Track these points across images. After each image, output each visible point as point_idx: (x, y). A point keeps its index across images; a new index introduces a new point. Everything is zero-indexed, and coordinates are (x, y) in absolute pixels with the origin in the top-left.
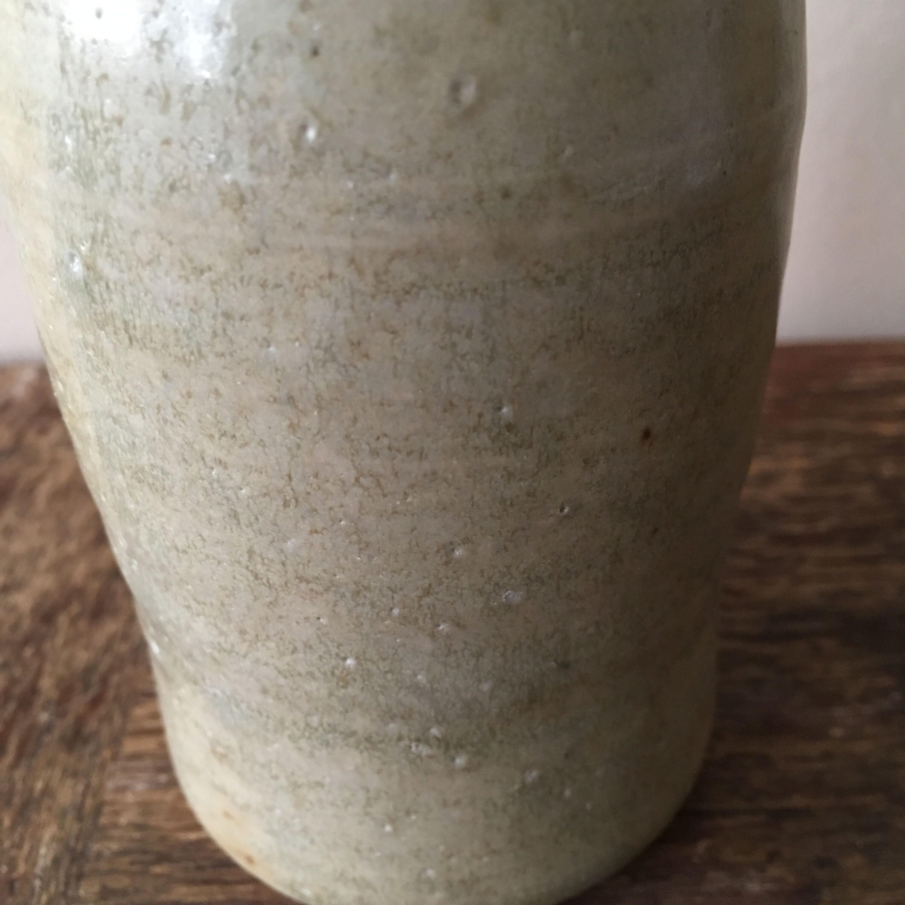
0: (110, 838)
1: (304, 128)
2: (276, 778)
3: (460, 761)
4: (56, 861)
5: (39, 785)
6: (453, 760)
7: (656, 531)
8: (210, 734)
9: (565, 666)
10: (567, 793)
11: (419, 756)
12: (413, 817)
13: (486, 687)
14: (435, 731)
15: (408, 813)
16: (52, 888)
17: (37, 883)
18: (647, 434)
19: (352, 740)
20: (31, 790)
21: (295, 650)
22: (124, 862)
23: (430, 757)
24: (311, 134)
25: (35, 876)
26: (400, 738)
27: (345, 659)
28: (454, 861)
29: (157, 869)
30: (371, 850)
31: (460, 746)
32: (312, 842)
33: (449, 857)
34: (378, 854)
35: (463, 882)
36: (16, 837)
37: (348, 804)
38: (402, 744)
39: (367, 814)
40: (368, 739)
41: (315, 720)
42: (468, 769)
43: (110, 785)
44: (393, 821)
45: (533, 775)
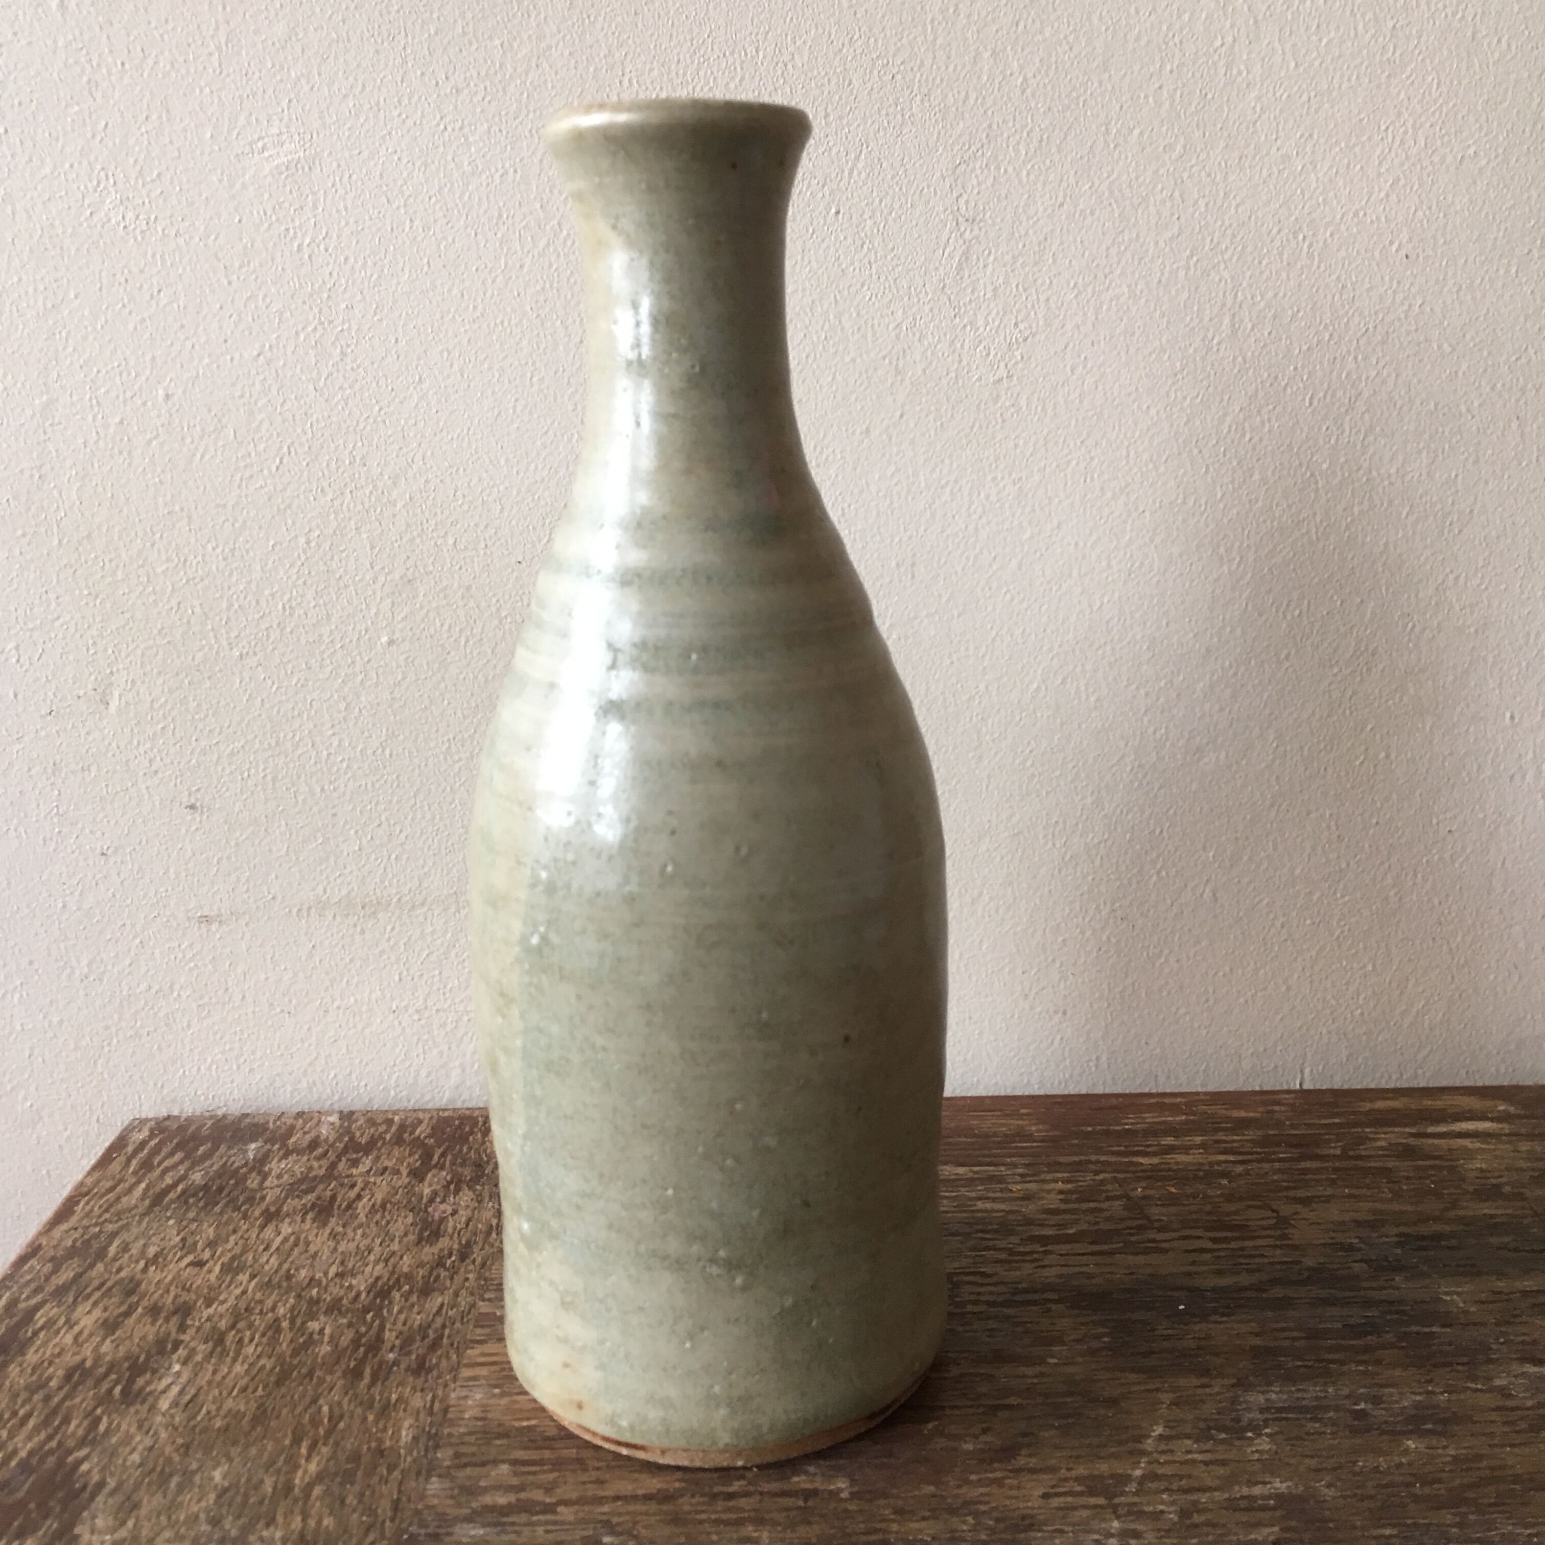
0: (460, 1426)
1: (665, 866)
2: (609, 1310)
3: (739, 1281)
4: (415, 1439)
5: (394, 1397)
6: (734, 1279)
7: (860, 1109)
8: (561, 1288)
9: (806, 1204)
10: (814, 1323)
11: (711, 1275)
12: (706, 1333)
13: (755, 1213)
14: (722, 1253)
15: (703, 1329)
16: (415, 1453)
17: (402, 1451)
18: (847, 1039)
19: (666, 1263)
20: (389, 1400)
21: (634, 1186)
22: (472, 1439)
23: (719, 1276)
24: (670, 869)
25: (400, 1447)
26: (699, 1260)
27: (666, 1189)
28: (734, 1376)
29: (498, 1442)
30: (674, 1368)
31: (738, 1267)
32: (632, 1367)
33: (730, 1373)
34: (680, 1371)
35: (740, 1399)
36: (381, 1426)
37: (661, 1323)
38: (701, 1263)
39: (674, 1332)
40: (677, 1261)
41: (642, 1248)
42: (744, 1289)
43: (453, 1395)
44: (691, 1337)
45: (789, 1302)
